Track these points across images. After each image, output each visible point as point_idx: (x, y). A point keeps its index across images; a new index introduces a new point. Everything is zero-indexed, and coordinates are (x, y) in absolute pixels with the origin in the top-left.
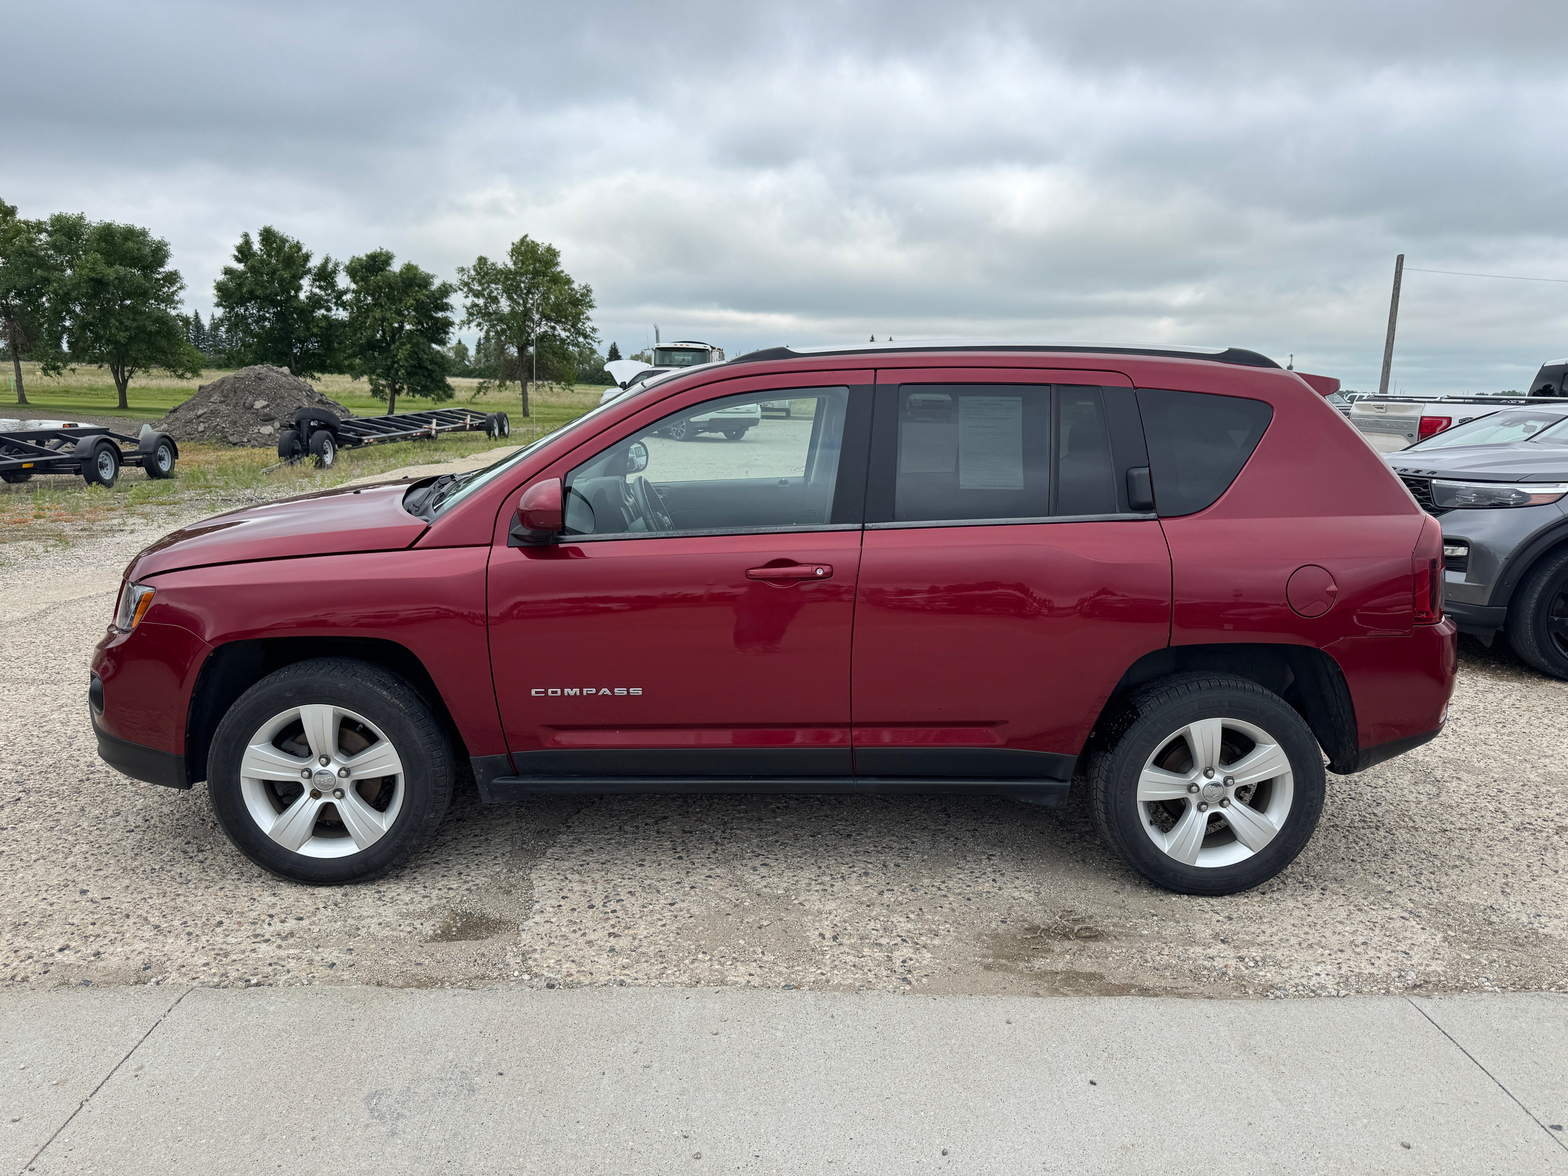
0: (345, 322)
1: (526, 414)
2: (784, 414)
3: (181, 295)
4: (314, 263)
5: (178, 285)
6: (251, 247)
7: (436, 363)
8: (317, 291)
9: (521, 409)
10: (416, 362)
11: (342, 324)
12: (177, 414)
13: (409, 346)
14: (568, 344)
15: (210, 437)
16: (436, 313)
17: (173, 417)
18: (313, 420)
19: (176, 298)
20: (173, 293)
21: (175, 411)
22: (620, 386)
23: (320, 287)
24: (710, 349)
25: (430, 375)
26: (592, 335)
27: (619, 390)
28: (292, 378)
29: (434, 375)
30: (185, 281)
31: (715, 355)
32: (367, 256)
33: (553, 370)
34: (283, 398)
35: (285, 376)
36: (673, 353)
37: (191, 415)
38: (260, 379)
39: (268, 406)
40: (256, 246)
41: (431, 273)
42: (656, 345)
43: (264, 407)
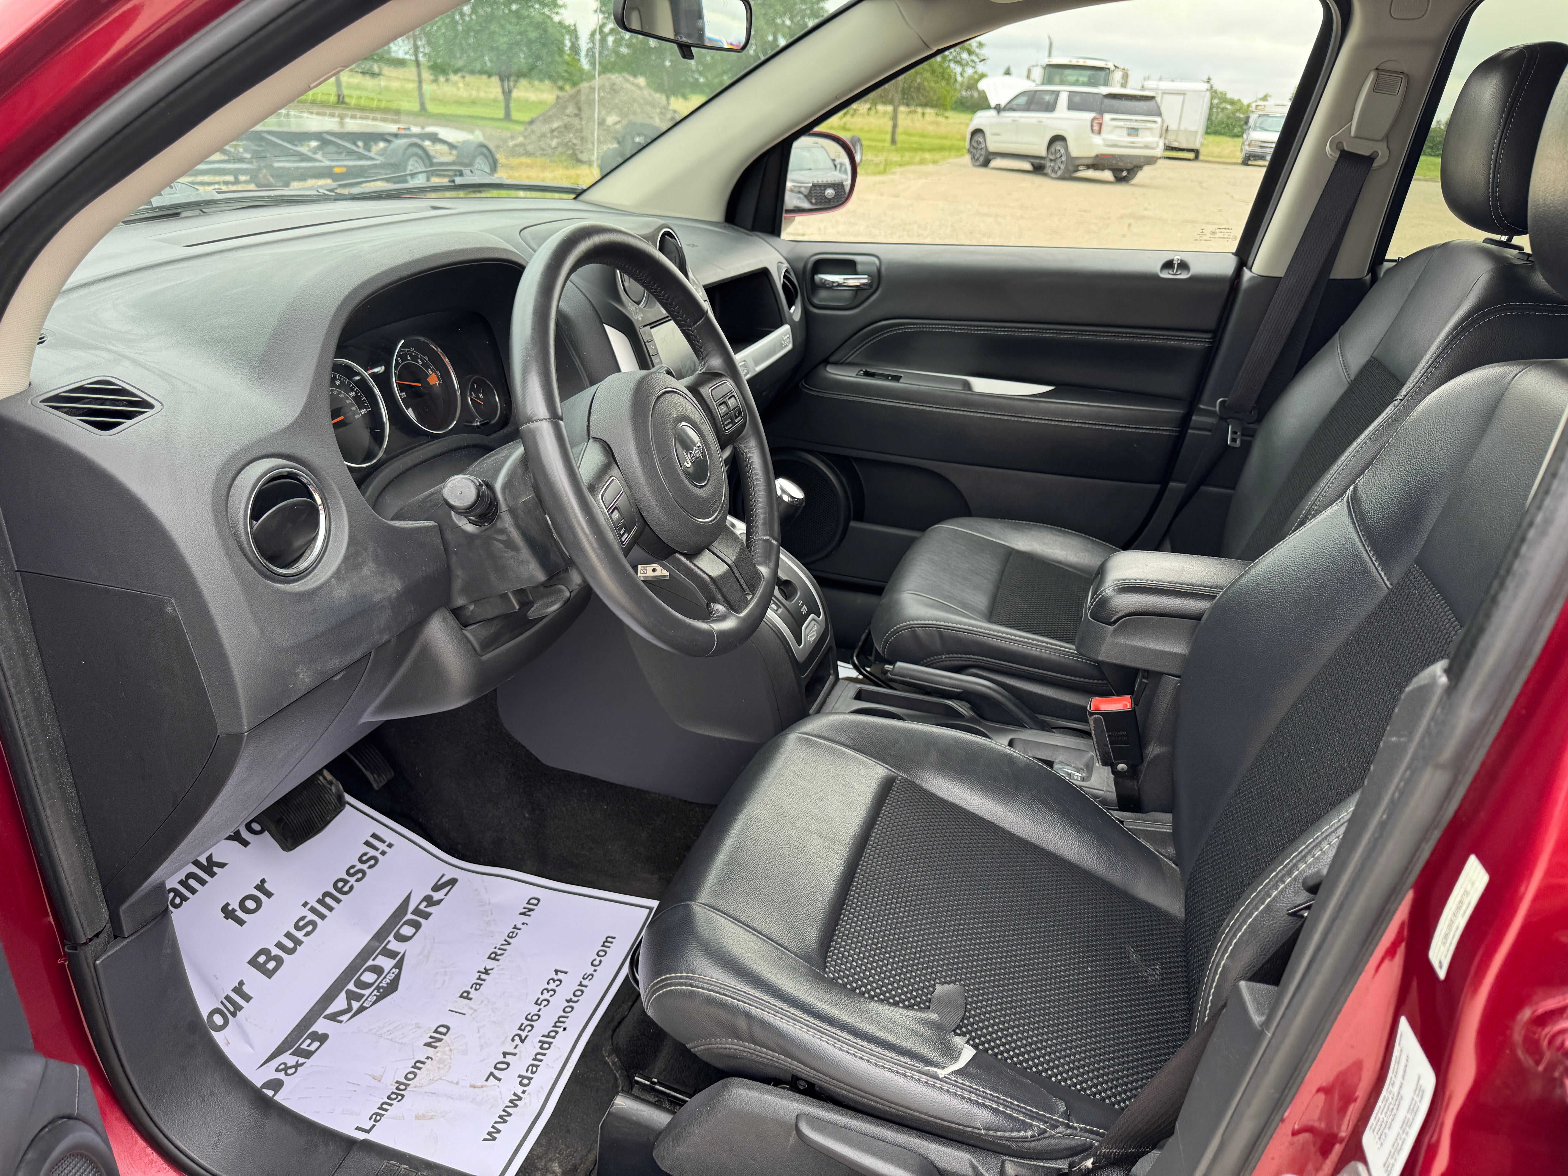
1: (893, 141)
2: (1191, 155)
9: (888, 137)
12: (534, 127)
14: (950, 60)
15: (562, 154)
17: (530, 129)
18: (639, 135)
21: (531, 122)
22: (995, 108)
24: (1112, 68)
26: (977, 51)
27: (993, 113)
28: (646, 92)
31: (1117, 76)
33: (928, 92)
34: (635, 113)
35: (640, 88)
36: (1068, 72)
37: (546, 128)
38: (614, 90)
39: (619, 122)
42: (1046, 61)
43: (616, 123)
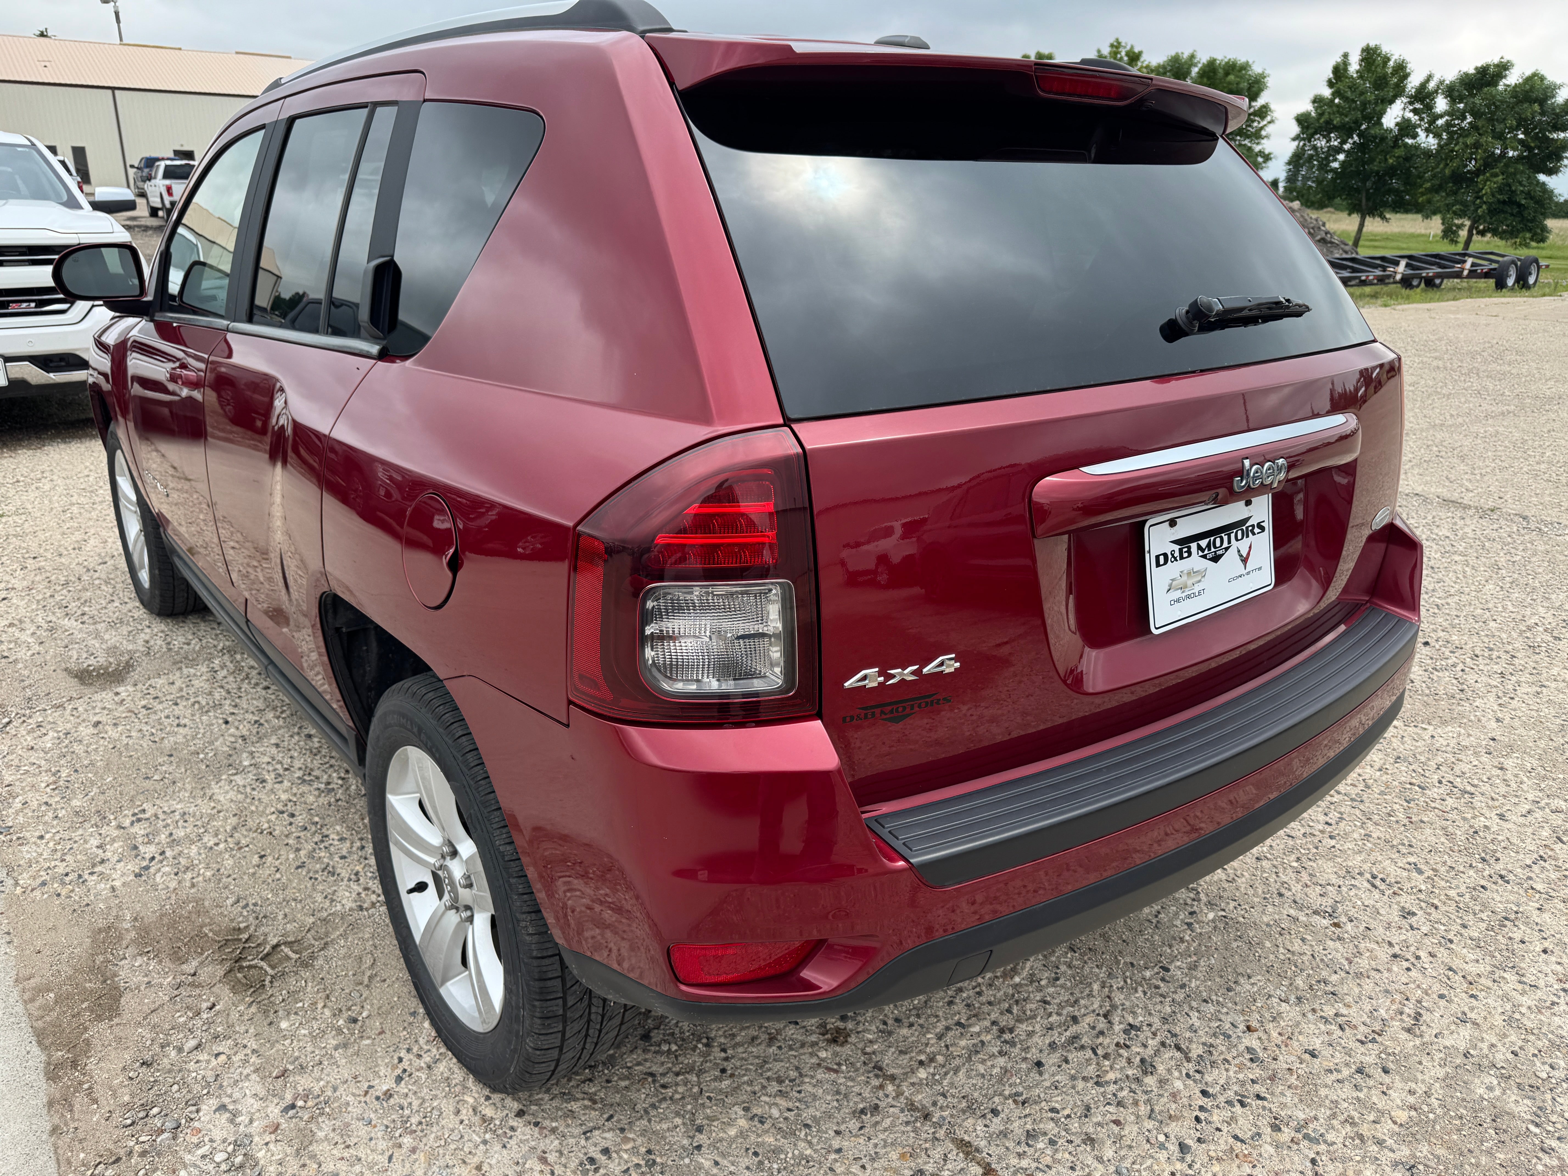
0: (1430, 151)
3: (1270, 129)
4: (1413, 82)
5: (1269, 118)
6: (1346, 70)
7: (1532, 198)
8: (1411, 115)
10: (1506, 198)
11: (1427, 153)
13: (1501, 177)
16: (1550, 132)
19: (1263, 133)
20: (1262, 128)
23: (1415, 111)
25: (1520, 213)
29: (1525, 214)
30: (1275, 115)
32: (1476, 68)
40: (1354, 67)
41: (1558, 82)
